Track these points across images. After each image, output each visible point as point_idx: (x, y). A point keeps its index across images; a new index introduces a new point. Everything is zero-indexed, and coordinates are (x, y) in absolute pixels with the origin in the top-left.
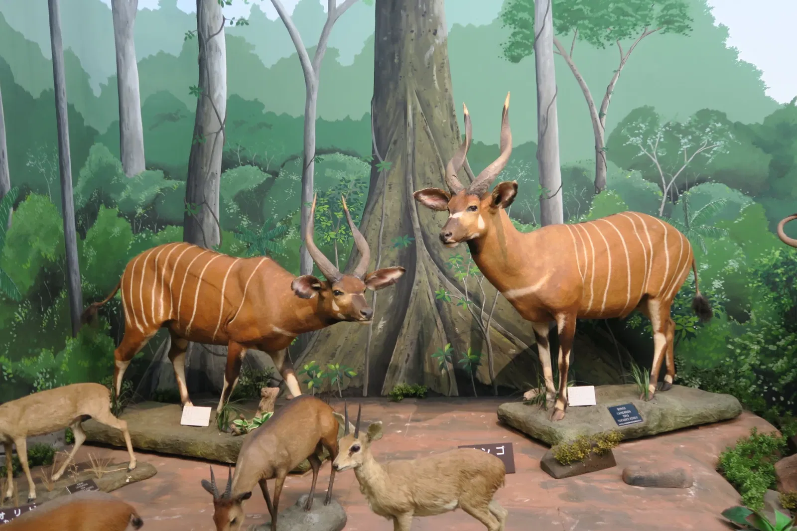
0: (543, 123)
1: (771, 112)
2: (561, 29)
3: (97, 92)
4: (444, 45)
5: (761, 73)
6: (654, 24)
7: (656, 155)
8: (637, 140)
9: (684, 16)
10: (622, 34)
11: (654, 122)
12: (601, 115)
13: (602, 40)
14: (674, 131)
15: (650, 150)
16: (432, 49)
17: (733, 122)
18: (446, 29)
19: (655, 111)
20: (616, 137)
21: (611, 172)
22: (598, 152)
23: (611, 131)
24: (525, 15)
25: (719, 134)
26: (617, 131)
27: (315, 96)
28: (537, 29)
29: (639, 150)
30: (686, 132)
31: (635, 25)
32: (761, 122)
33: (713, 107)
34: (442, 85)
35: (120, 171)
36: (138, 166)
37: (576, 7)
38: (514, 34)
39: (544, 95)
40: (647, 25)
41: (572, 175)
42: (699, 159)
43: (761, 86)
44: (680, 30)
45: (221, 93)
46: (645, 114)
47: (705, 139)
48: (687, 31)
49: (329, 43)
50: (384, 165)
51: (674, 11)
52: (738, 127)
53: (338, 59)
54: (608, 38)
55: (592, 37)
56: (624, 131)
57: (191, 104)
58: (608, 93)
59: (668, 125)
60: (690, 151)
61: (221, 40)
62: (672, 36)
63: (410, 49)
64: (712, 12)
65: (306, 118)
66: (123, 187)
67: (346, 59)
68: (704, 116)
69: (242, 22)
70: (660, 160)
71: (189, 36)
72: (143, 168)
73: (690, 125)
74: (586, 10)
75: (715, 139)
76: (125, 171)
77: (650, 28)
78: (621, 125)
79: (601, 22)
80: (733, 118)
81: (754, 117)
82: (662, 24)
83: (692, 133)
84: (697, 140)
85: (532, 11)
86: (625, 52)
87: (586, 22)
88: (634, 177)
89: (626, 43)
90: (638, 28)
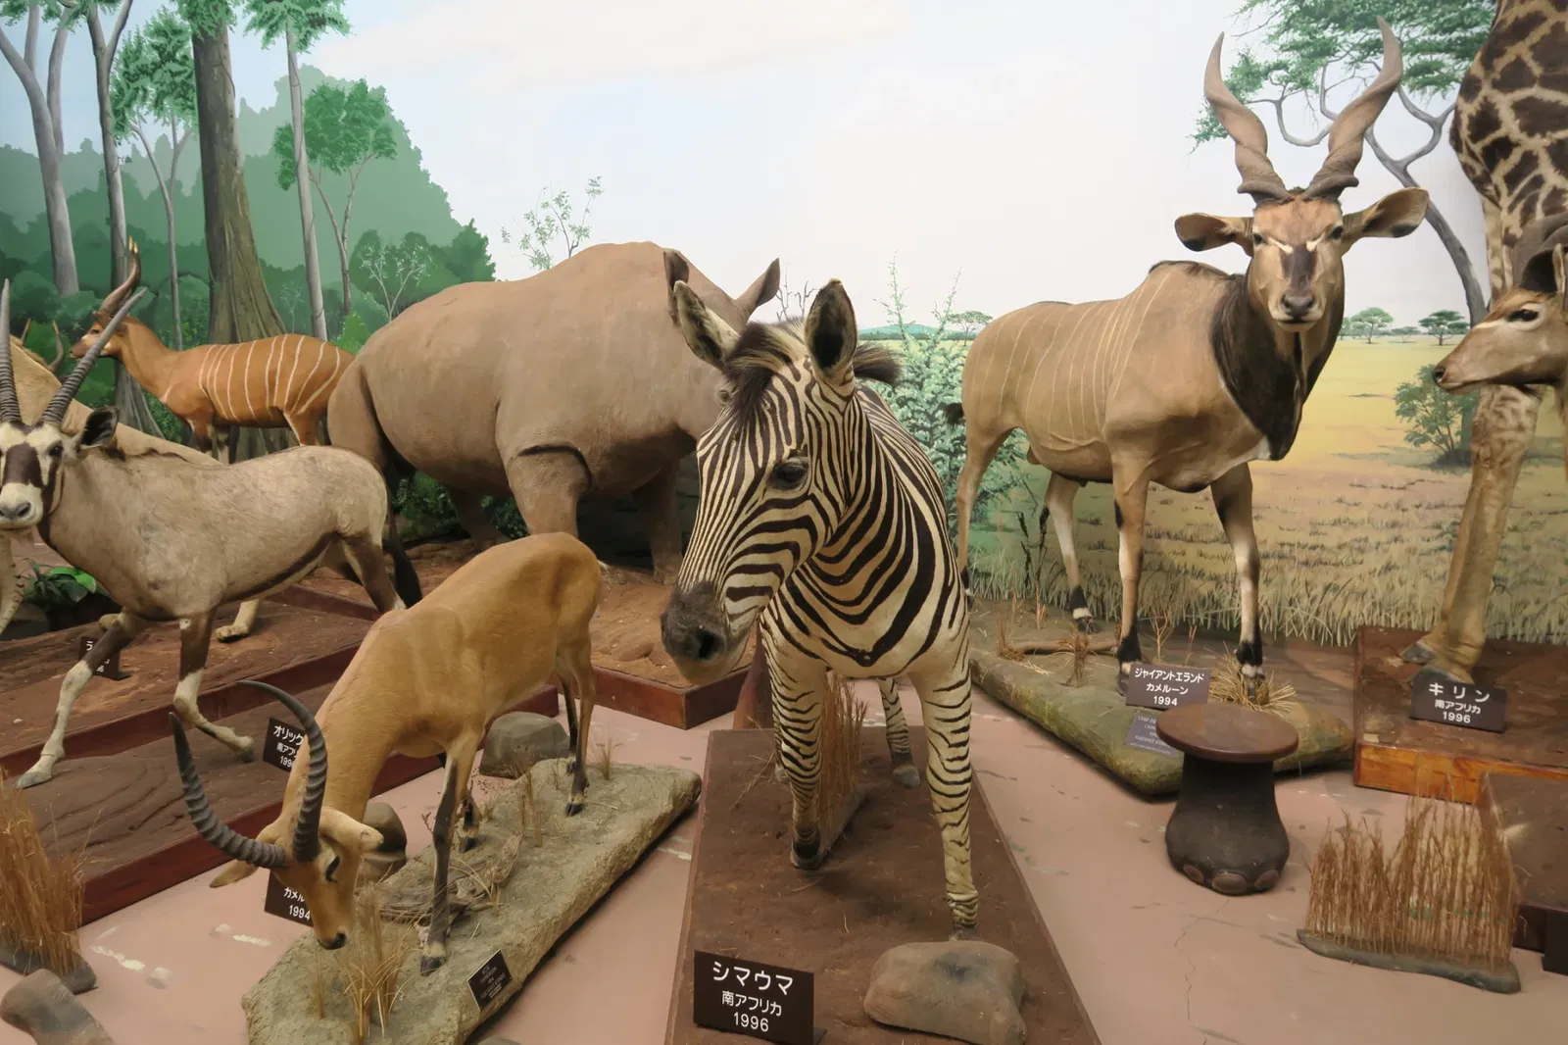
0: (307, 246)
1: (454, 235)
2: (312, 157)
3: (24, 229)
4: (242, 174)
5: (446, 195)
6: (370, 148)
7: (381, 277)
8: (367, 263)
9: (390, 141)
10: (351, 160)
11: (378, 247)
12: (343, 238)
13: (339, 167)
14: (393, 253)
15: (377, 274)
16: (236, 178)
17: (431, 244)
18: (242, 161)
19: (379, 234)
20: (355, 261)
21: (354, 294)
22: (344, 275)
23: (350, 254)
24: (288, 145)
25: (422, 257)
26: (355, 254)
27: (172, 224)
28: (297, 156)
29: (370, 273)
30: (400, 256)
31: (358, 150)
32: (450, 245)
33: (416, 231)
34: (244, 211)
35: (55, 292)
36: (72, 288)
37: (319, 135)
38: (283, 163)
39: (307, 221)
40: (366, 150)
41: (329, 295)
42: (411, 281)
43: (447, 209)
44: (389, 153)
45: (123, 223)
46: (370, 238)
47: (414, 261)
48: (393, 155)
49: (177, 177)
50: (217, 284)
51: (383, 136)
52: (434, 250)
53: (183, 190)
54: (342, 164)
55: (331, 164)
56: (359, 255)
57: (107, 231)
58: (346, 217)
59: (387, 248)
60: (404, 273)
61: (118, 176)
62: (383, 159)
63: (223, 182)
64: (409, 135)
65: (170, 243)
66: (59, 306)
67: (187, 191)
68: (412, 238)
69: (128, 160)
70: (384, 280)
71: (101, 173)
72: (77, 289)
73: (402, 250)
74: (326, 137)
75: (420, 262)
76: (60, 291)
77: (368, 153)
78: (357, 248)
79: (336, 149)
80: (431, 243)
81: (444, 240)
82: (375, 148)
83: (404, 257)
84: (407, 263)
85: (292, 141)
86: (354, 175)
87: (327, 149)
88: (368, 297)
89: (354, 167)
90: (361, 153)
